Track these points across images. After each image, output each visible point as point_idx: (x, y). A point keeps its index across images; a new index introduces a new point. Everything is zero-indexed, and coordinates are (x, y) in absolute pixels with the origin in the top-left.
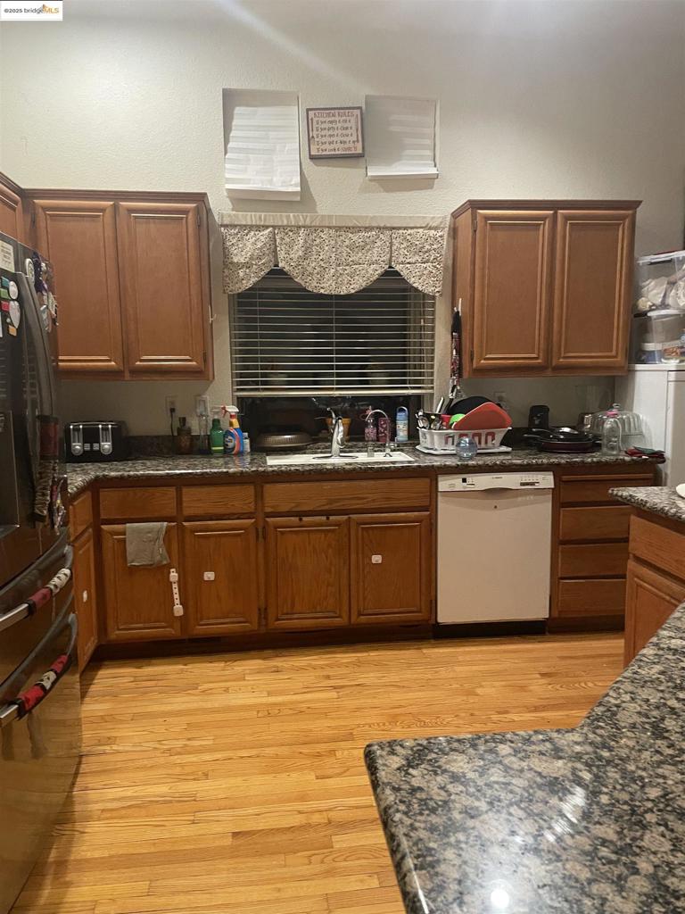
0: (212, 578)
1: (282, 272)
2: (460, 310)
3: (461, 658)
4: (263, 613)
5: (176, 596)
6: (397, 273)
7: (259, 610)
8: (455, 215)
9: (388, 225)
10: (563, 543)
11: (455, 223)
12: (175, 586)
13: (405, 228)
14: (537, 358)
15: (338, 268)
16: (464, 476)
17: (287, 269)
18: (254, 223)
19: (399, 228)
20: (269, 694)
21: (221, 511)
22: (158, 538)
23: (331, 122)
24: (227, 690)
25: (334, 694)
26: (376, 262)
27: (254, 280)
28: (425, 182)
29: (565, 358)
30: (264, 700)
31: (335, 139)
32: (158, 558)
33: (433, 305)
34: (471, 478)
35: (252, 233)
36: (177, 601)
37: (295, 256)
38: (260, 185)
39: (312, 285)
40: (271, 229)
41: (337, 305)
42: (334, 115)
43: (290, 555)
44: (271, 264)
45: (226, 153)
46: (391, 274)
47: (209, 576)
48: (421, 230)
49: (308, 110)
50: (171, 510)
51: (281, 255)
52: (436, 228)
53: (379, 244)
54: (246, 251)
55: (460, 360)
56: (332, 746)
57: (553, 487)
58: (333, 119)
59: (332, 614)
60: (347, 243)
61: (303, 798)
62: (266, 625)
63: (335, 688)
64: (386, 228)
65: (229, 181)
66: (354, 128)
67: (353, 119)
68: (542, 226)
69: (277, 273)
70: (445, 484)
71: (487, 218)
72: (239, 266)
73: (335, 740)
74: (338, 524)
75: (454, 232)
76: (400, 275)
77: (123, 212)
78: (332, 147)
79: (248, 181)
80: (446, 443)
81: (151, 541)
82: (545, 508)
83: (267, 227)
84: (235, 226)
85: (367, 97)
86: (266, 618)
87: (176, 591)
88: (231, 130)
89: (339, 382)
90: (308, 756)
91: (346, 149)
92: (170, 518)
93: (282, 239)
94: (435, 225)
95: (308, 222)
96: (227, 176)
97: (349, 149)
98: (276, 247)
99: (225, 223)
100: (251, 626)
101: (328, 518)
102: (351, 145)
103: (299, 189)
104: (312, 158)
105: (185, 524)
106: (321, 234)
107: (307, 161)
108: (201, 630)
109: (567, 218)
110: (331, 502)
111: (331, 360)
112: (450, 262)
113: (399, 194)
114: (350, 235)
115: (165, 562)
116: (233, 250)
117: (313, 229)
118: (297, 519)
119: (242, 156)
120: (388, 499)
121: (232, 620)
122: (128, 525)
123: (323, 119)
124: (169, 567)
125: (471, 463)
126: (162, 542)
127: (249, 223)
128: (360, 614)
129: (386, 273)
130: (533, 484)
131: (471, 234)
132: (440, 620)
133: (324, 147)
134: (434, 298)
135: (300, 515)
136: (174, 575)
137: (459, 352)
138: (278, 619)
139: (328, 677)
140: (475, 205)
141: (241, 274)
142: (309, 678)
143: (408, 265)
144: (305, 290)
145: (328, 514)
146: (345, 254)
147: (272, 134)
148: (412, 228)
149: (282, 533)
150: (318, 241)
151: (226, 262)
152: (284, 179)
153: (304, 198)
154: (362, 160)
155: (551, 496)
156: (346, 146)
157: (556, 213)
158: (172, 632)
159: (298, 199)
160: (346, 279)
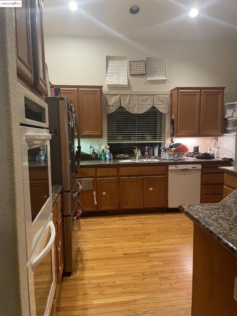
0: (105, 194)
1: (122, 107)
2: (173, 118)
3: (175, 217)
4: (119, 204)
5: (95, 199)
6: (155, 108)
7: (118, 203)
8: (172, 91)
9: (153, 94)
10: (204, 185)
11: (171, 93)
12: (95, 196)
13: (158, 95)
14: (196, 132)
15: (138, 106)
16: (176, 165)
17: (124, 106)
18: (115, 94)
19: (156, 95)
20: (124, 225)
21: (107, 175)
22: (90, 183)
23: (137, 65)
24: (111, 224)
25: (142, 225)
26: (149, 105)
27: (114, 110)
28: (163, 82)
29: (204, 132)
30: (123, 226)
31: (137, 70)
32: (90, 188)
33: (165, 117)
34: (178, 166)
35: (114, 97)
36: (95, 201)
37: (126, 103)
38: (116, 83)
39: (131, 111)
40: (119, 95)
41: (138, 117)
42: (137, 63)
43: (127, 188)
44: (120, 105)
45: (107, 74)
46: (153, 108)
47: (104, 193)
48: (162, 95)
49: (130, 62)
50: (94, 175)
51: (122, 103)
52: (166, 95)
53: (150, 99)
54: (112, 101)
55: (173, 133)
56: (144, 236)
57: (201, 168)
58: (137, 64)
59: (138, 205)
60: (141, 99)
61: (139, 247)
62: (120, 207)
63: (141, 224)
64: (152, 95)
65: (108, 82)
66: (143, 67)
67: (143, 64)
68: (197, 95)
69: (121, 107)
70: (170, 168)
71: (182, 92)
72: (110, 106)
73: (145, 235)
74: (140, 179)
75: (171, 96)
76: (156, 108)
77: (80, 91)
78: (137, 72)
79: (113, 82)
80: (170, 156)
81: (88, 183)
82: (199, 174)
83: (118, 95)
84: (109, 95)
85: (147, 58)
86: (120, 206)
87: (95, 197)
88: (108, 67)
89: (137, 139)
90: (138, 238)
91: (141, 73)
92: (94, 177)
93: (123, 98)
94: (166, 94)
95: (130, 93)
96: (107, 80)
97: (142, 72)
98: (121, 100)
99: (107, 94)
100: (116, 207)
101: (137, 177)
102: (142, 71)
103: (127, 84)
104: (131, 75)
105: (98, 178)
106: (134, 97)
107: (129, 76)
108: (102, 209)
109: (204, 92)
110: (138, 172)
111: (135, 132)
112: (170, 104)
113: (155, 85)
114: (142, 97)
115: (92, 189)
116: (109, 101)
117: (131, 95)
118: (129, 177)
119: (111, 74)
120: (155, 172)
121: (110, 206)
122: (82, 179)
123: (134, 64)
124: (93, 191)
125: (178, 161)
126: (91, 183)
127: (113, 94)
128: (146, 205)
129: (152, 107)
130: (195, 168)
131: (177, 97)
132: (169, 207)
133: (134, 72)
134: (165, 114)
135: (130, 176)
136: (94, 193)
137: (173, 130)
138: (123, 206)
139: (139, 221)
140: (178, 89)
141: (111, 108)
142: (134, 221)
143: (158, 105)
144: (129, 112)
145: (137, 176)
146: (140, 102)
147: (119, 68)
148: (160, 95)
149: (125, 181)
150: (133, 99)
151: (107, 105)
152: (123, 81)
153: (129, 87)
154: (145, 75)
155: (200, 171)
156: (141, 71)
157: (201, 91)
158: (93, 209)
159: (127, 86)
160: (141, 109)
